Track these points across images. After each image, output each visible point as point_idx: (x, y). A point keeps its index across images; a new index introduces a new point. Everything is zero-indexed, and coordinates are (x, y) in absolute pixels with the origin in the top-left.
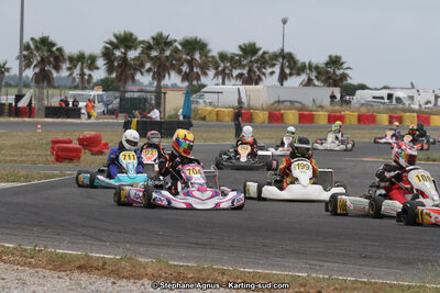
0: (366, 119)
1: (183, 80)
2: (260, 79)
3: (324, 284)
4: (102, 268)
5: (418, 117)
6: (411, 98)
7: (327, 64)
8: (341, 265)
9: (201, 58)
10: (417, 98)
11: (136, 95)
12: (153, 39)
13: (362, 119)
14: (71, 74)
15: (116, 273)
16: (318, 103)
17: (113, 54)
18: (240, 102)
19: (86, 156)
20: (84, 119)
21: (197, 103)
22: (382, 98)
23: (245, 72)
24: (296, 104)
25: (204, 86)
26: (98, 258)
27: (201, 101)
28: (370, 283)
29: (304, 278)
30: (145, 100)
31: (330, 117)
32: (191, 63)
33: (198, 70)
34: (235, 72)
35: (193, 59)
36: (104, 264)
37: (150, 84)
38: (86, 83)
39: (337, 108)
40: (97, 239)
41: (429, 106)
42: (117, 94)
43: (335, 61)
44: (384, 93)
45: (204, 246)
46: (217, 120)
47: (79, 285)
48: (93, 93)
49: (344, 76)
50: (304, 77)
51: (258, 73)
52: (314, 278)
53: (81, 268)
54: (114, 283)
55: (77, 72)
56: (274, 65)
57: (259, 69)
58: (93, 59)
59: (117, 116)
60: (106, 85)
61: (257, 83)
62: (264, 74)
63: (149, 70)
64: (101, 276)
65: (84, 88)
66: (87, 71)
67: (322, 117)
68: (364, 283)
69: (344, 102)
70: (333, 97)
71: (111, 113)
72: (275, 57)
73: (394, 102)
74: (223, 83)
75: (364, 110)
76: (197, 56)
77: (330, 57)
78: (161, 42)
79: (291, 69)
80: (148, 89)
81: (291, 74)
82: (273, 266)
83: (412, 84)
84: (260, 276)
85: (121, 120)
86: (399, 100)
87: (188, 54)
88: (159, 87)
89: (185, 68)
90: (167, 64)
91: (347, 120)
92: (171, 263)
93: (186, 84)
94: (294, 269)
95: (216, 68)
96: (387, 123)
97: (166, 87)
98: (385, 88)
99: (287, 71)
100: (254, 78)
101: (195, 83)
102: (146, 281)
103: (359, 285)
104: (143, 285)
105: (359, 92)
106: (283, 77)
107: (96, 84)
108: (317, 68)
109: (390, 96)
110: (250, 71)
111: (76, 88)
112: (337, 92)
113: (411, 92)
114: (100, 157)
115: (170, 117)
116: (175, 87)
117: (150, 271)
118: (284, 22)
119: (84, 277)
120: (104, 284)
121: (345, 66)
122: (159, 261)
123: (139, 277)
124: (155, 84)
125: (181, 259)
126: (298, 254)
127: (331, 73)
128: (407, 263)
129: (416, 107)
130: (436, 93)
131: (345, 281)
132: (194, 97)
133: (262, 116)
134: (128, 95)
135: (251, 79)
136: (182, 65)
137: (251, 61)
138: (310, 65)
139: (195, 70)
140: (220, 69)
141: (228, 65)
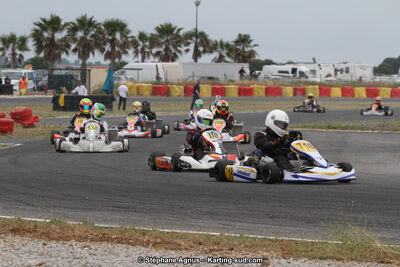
0: (273, 92)
1: (106, 58)
2: (176, 56)
3: (236, 243)
4: (33, 231)
5: (320, 89)
6: (313, 72)
7: (237, 42)
8: (251, 225)
9: (121, 38)
10: (318, 72)
11: (63, 73)
12: (78, 20)
13: (269, 91)
14: (4, 54)
15: (46, 235)
16: (229, 78)
17: (42, 35)
18: (158, 78)
19: (18, 128)
20: (16, 96)
21: (119, 79)
22: (287, 72)
23: (162, 50)
25: (125, 64)
26: (30, 222)
27: (123, 77)
28: (278, 240)
29: (217, 237)
30: (72, 77)
31: (240, 90)
32: (113, 42)
33: (120, 49)
34: (154, 51)
35: (114, 39)
36: (36, 227)
37: (76, 63)
38: (17, 62)
39: (246, 82)
40: (29, 205)
41: (329, 79)
42: (46, 72)
43: (244, 40)
44: (289, 68)
45: (127, 209)
46: (138, 94)
47: (13, 246)
48: (23, 71)
49: (252, 53)
50: (216, 55)
51: (173, 51)
52: (226, 237)
53: (15, 231)
54: (45, 244)
55: (8, 52)
56: (188, 44)
57: (175, 47)
58: (23, 40)
59: (46, 93)
60: (36, 64)
61: (174, 58)
62: (180, 52)
63: (75, 50)
64: (33, 238)
65: (16, 67)
66: (18, 52)
67: (233, 90)
68: (272, 240)
69: (253, 76)
70: (242, 72)
71: (41, 89)
72: (189, 36)
73: (298, 75)
74: (143, 61)
75: (270, 84)
76: (118, 36)
77: (240, 35)
78: (85, 24)
79: (204, 47)
80: (74, 67)
81: (204, 52)
82: (190, 227)
83: (314, 59)
84: (178, 236)
85: (50, 95)
86: (302, 74)
87: (110, 35)
88: (84, 65)
89: (108, 48)
90: (92, 44)
91: (256, 93)
92: (97, 225)
93: (109, 62)
94: (208, 229)
95: (136, 47)
96: (291, 95)
97: (90, 64)
98: (290, 63)
99: (201, 49)
100: (171, 55)
101: (117, 60)
102: (73, 242)
103: (268, 243)
104: (71, 245)
105: (265, 67)
106: (197, 55)
107: (27, 63)
108: (227, 45)
109: (294, 71)
110: (167, 49)
111: (9, 66)
112: (246, 67)
113: (313, 67)
114: (31, 129)
115: (94, 92)
116: (98, 65)
117: (77, 233)
118: (197, 4)
119: (17, 240)
120: (36, 245)
121: (252, 44)
122: (85, 223)
123: (67, 239)
124: (81, 62)
125: (105, 221)
126: (211, 215)
127: (240, 50)
128: (311, 221)
129: (318, 80)
130: (336, 67)
131: (255, 239)
132: (116, 74)
133: (178, 91)
134: (56, 73)
135: (168, 57)
136: (105, 44)
137: (168, 40)
138: (221, 43)
139: (117, 49)
140: (139, 48)
141: (147, 43)
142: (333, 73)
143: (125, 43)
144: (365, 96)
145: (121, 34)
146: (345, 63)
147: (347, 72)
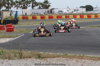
1: (6, 8)
2: (27, 7)
7: (44, 2)
9: (11, 2)
23: (23, 5)
24: (38, 14)
32: (8, 4)
33: (10, 6)
34: (20, 6)
49: (49, 6)
50: (38, 7)
51: (26, 6)
56: (30, 4)
57: (26, 5)
61: (26, 8)
62: (28, 6)
74: (17, 9)
76: (10, 2)
87: (7, 1)
89: (7, 5)
90: (2, 4)
95: (15, 5)
99: (34, 5)
100: (25, 7)
106: (33, 7)
108: (42, 4)
110: (24, 5)
121: (49, 3)
130: (74, 9)
136: (6, 4)
137: (24, 3)
138: (40, 3)
139: (9, 6)
140: (16, 5)
141: (18, 4)
142: (74, 11)
143: (12, 4)
144: (87, 18)
145: (11, 1)
146: (77, 8)
147: (78, 11)
